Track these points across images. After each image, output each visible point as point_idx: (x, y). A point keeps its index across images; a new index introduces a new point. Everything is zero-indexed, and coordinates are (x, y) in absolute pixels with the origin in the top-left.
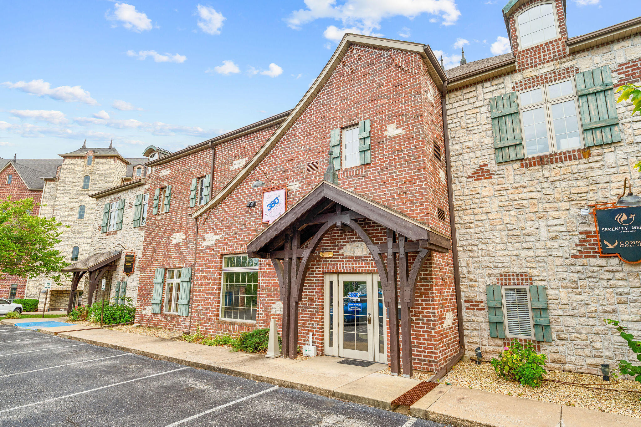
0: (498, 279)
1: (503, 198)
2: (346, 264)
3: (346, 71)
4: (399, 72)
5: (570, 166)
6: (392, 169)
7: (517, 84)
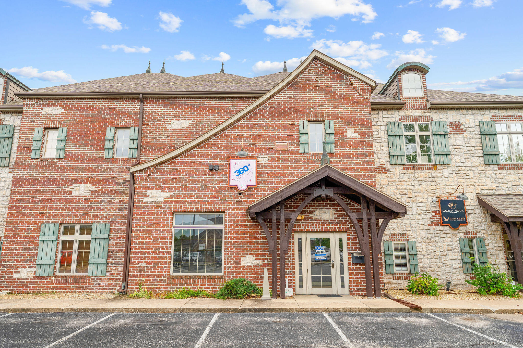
0: (390, 237)
1: (393, 187)
2: (316, 225)
3: (311, 78)
4: (355, 93)
5: (428, 173)
6: (351, 160)
7: (401, 117)
